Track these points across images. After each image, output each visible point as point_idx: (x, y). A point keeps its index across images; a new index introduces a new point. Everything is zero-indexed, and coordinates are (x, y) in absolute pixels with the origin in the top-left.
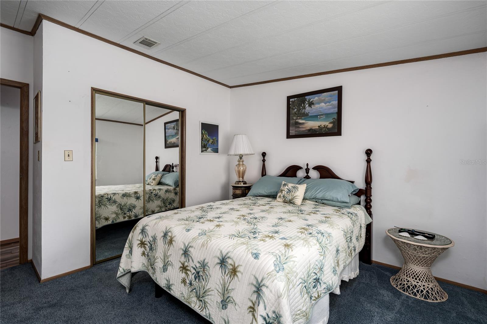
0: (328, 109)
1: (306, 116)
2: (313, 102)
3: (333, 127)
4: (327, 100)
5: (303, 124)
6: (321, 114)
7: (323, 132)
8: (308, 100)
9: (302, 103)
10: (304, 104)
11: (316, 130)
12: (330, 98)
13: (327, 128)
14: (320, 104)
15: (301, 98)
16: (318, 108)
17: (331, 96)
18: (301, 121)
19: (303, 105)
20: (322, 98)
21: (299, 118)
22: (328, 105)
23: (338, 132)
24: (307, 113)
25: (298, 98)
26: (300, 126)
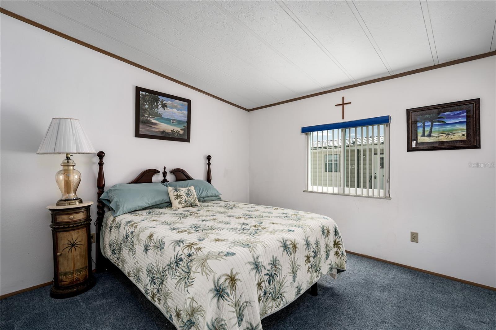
0: (180, 116)
1: (158, 116)
2: (166, 105)
3: (183, 134)
4: (179, 108)
5: (155, 124)
6: (174, 120)
7: (176, 137)
8: (161, 100)
9: (154, 101)
10: (157, 103)
11: (169, 133)
12: (181, 106)
13: (179, 133)
14: (173, 109)
15: (154, 95)
16: (171, 112)
17: (182, 105)
18: (153, 120)
19: (155, 104)
20: (175, 104)
21: (151, 116)
22: (180, 113)
23: (188, 140)
24: (160, 113)
25: (150, 94)
26: (152, 126)
